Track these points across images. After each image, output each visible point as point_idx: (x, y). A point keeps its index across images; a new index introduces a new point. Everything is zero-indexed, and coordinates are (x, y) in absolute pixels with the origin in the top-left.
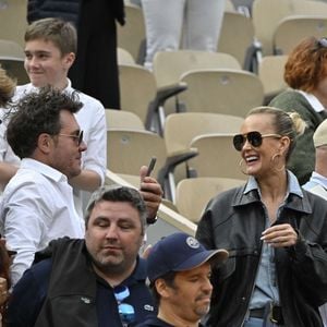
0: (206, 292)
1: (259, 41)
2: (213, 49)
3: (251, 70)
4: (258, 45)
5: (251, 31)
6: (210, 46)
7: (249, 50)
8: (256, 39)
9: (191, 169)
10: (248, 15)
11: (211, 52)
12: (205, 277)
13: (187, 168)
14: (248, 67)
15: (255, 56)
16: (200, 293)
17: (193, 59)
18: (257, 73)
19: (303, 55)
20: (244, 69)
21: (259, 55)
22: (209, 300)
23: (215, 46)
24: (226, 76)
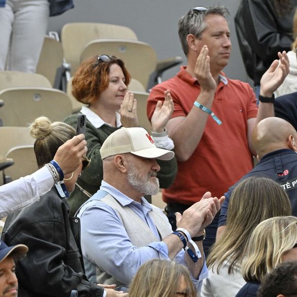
0: (12, 284)
1: (67, 62)
2: (32, 70)
3: (61, 88)
4: (66, 65)
5: (60, 53)
6: (30, 67)
7: (58, 70)
8: (65, 60)
9: (7, 177)
10: (58, 39)
11: (31, 73)
12: (10, 271)
13: (4, 176)
14: (58, 85)
15: (64, 75)
16: (7, 286)
17: (9, 79)
18: (66, 91)
19: (85, 70)
20: (54, 87)
21: (68, 74)
22: (16, 291)
23: (34, 68)
24: (38, 93)
